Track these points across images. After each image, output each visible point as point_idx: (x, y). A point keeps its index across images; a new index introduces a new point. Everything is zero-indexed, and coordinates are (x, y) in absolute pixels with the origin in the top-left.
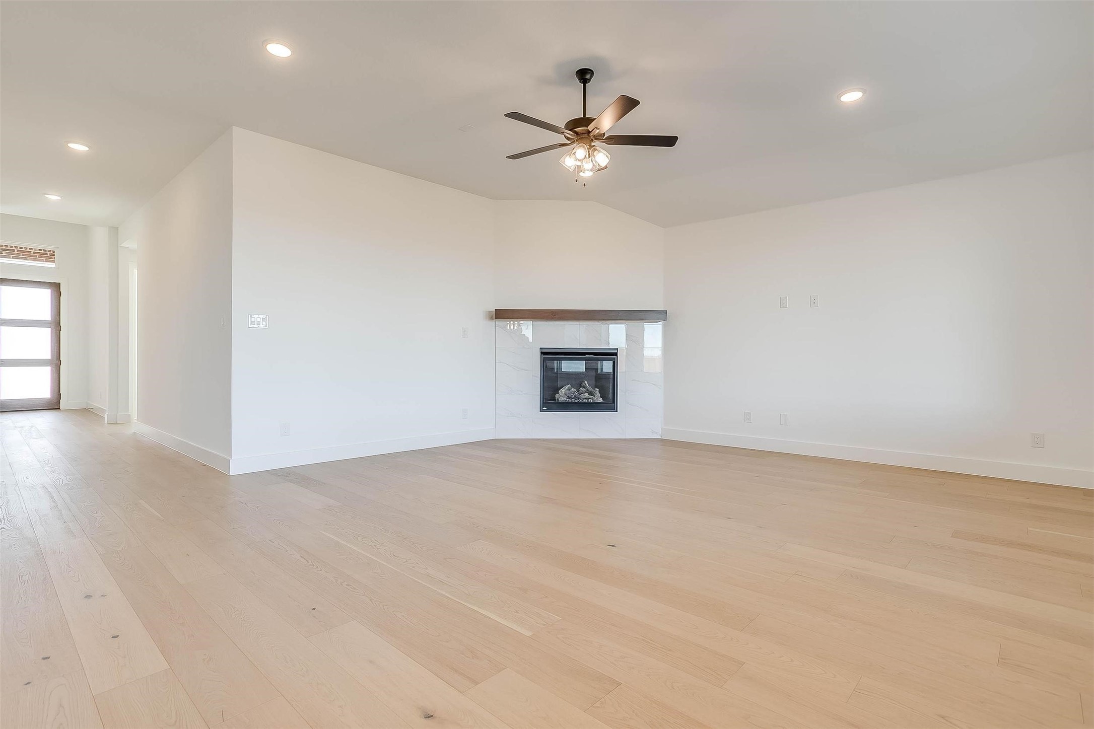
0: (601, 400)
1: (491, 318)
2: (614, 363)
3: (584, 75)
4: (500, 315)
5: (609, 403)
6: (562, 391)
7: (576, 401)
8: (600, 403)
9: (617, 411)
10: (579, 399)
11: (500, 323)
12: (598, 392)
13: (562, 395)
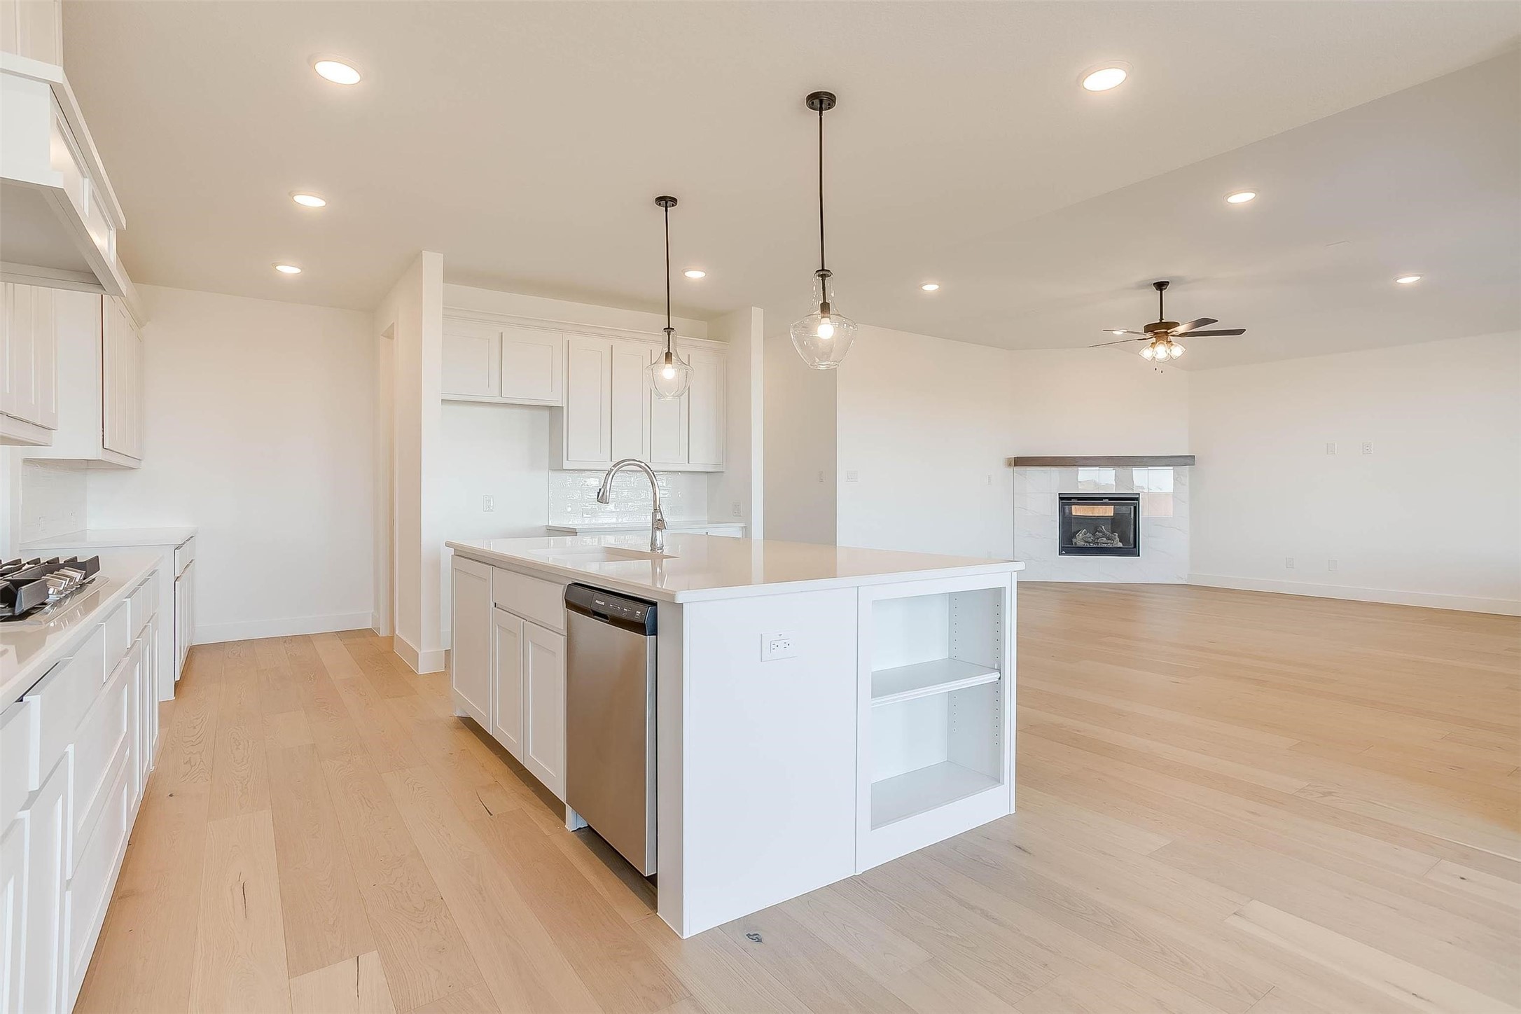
0: (1120, 545)
1: (1010, 465)
2: (1135, 508)
3: (1161, 286)
4: (1020, 462)
5: (1131, 548)
6: (1080, 535)
7: (1094, 546)
8: (1120, 548)
9: (1139, 556)
10: (1098, 543)
11: (1018, 469)
12: (1117, 537)
13: (1079, 540)
